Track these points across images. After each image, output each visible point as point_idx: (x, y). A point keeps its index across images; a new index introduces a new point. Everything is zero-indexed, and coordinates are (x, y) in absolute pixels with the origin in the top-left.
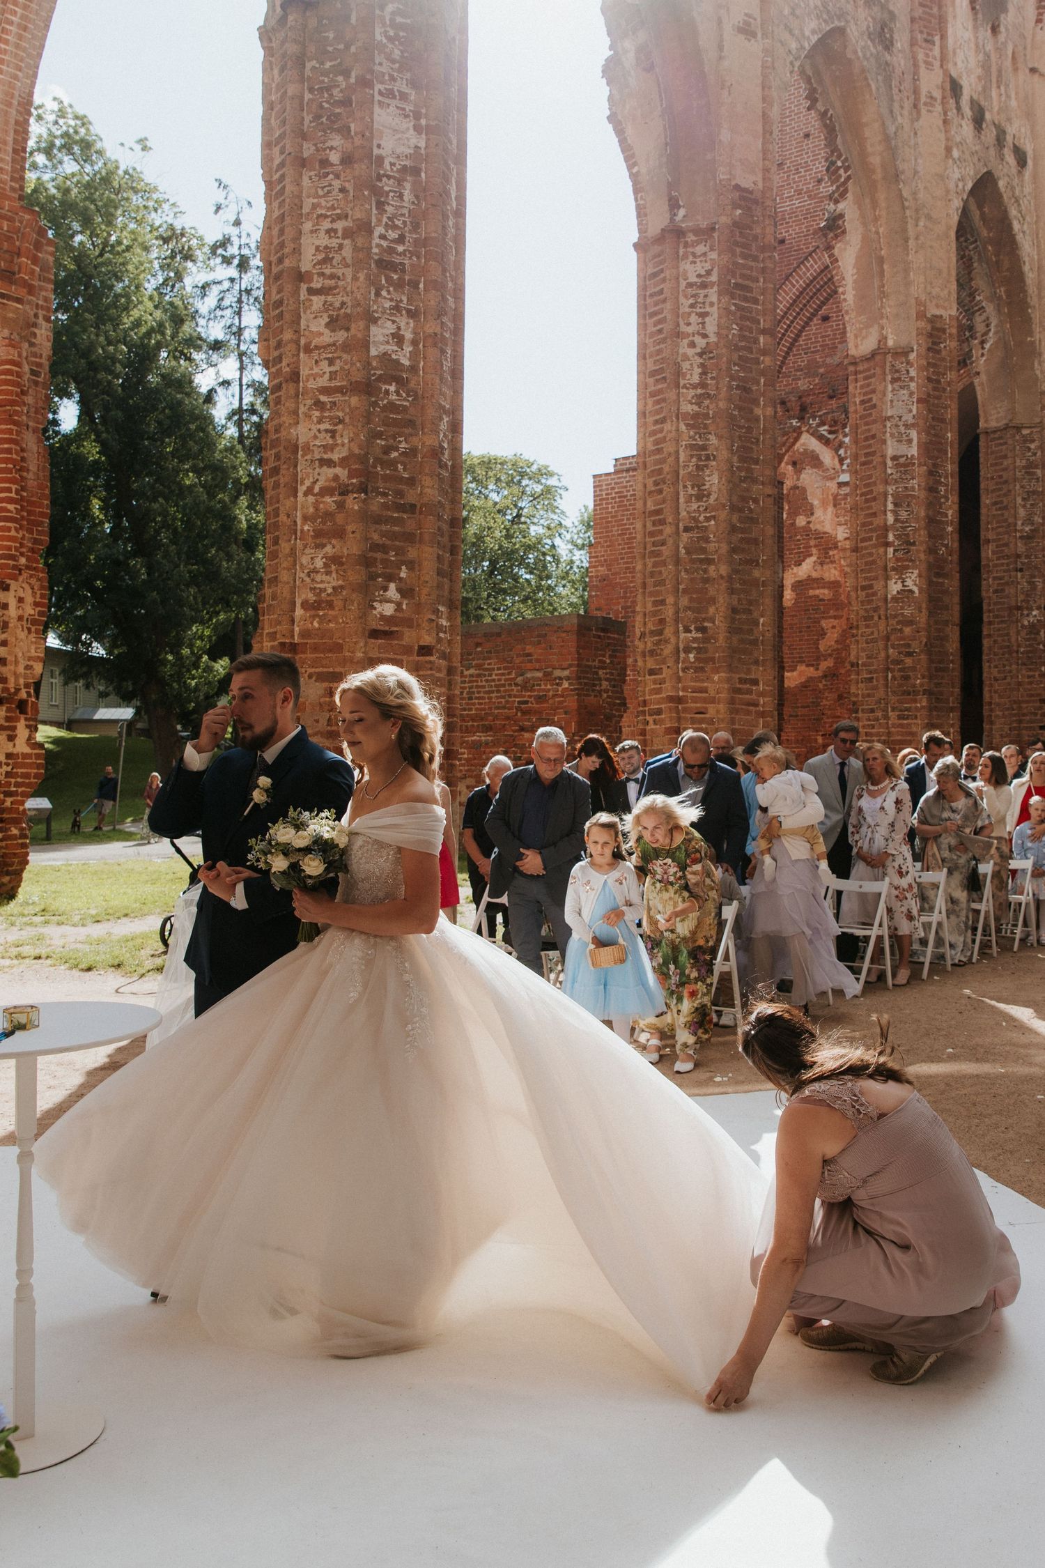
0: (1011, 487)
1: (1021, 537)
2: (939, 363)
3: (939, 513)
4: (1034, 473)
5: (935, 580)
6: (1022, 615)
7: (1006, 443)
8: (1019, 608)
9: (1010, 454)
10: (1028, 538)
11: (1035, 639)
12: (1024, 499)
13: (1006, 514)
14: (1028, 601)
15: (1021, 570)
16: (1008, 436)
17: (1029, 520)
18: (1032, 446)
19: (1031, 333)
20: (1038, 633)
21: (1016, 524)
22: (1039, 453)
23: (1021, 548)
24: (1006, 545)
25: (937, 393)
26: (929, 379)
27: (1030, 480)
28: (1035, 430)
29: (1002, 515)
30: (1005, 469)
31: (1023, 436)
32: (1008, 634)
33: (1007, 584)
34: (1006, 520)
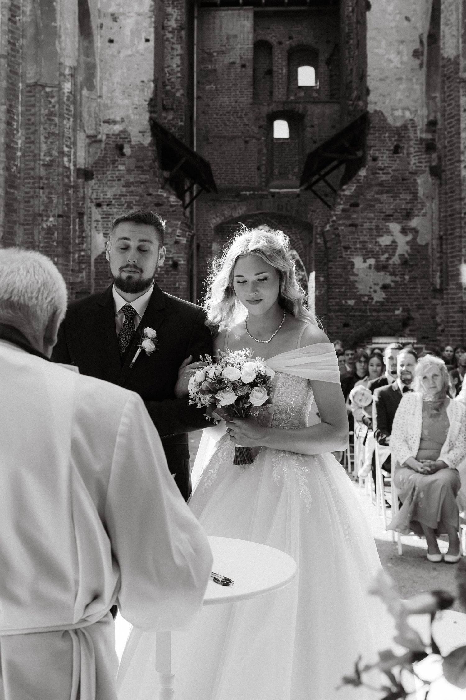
0: (37, 128)
1: (43, 165)
2: (15, 31)
3: (13, 141)
4: (53, 120)
5: (9, 190)
6: (42, 220)
7: (34, 96)
8: (41, 215)
9: (37, 104)
10: (48, 166)
11: (51, 238)
12: (46, 138)
13: (33, 147)
14: (47, 211)
15: (43, 188)
16: (37, 90)
17: (49, 154)
18: (53, 100)
19: (54, 20)
20: (53, 234)
21: (40, 155)
22: (57, 106)
23: (43, 172)
24: (33, 169)
25: (13, 53)
26: (9, 42)
27: (50, 125)
28: (55, 89)
29: (30, 147)
30: (34, 115)
31: (46, 93)
32: (32, 234)
33: (32, 197)
34: (32, 152)
